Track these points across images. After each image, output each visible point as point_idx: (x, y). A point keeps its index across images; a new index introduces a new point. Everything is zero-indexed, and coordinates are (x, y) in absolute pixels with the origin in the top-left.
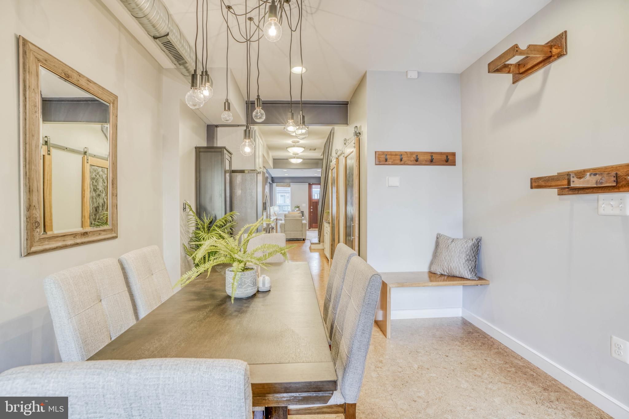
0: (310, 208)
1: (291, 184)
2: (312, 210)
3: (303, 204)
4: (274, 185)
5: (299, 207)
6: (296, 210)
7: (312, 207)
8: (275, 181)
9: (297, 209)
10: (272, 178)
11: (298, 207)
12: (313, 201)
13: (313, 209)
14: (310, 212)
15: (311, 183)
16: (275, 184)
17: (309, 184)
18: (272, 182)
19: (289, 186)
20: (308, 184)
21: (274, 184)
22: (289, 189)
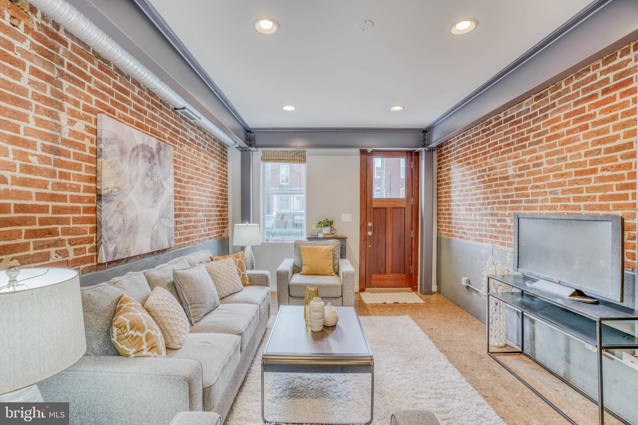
0: (363, 227)
1: (308, 151)
2: (370, 233)
3: (343, 215)
4: (257, 154)
5: (331, 223)
6: (321, 232)
7: (370, 224)
8: (257, 143)
9: (326, 230)
10: (248, 131)
11: (329, 224)
12: (374, 205)
13: (373, 229)
14: (364, 239)
15: (369, 150)
16: (260, 150)
17: (363, 152)
18: (246, 146)
19: (303, 159)
20: (357, 151)
21: (251, 149)
22: (301, 168)
